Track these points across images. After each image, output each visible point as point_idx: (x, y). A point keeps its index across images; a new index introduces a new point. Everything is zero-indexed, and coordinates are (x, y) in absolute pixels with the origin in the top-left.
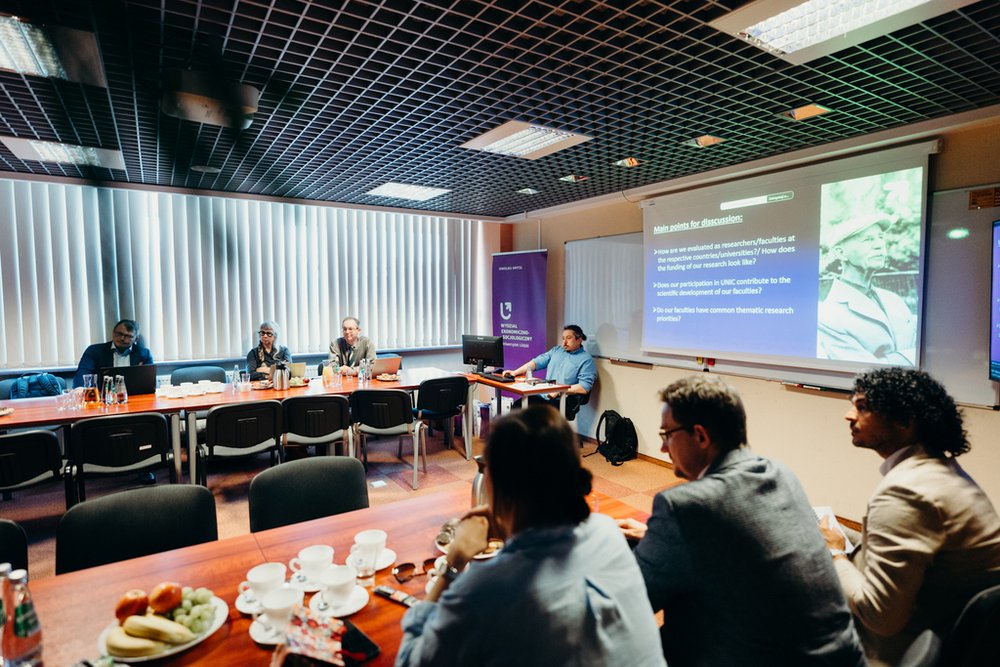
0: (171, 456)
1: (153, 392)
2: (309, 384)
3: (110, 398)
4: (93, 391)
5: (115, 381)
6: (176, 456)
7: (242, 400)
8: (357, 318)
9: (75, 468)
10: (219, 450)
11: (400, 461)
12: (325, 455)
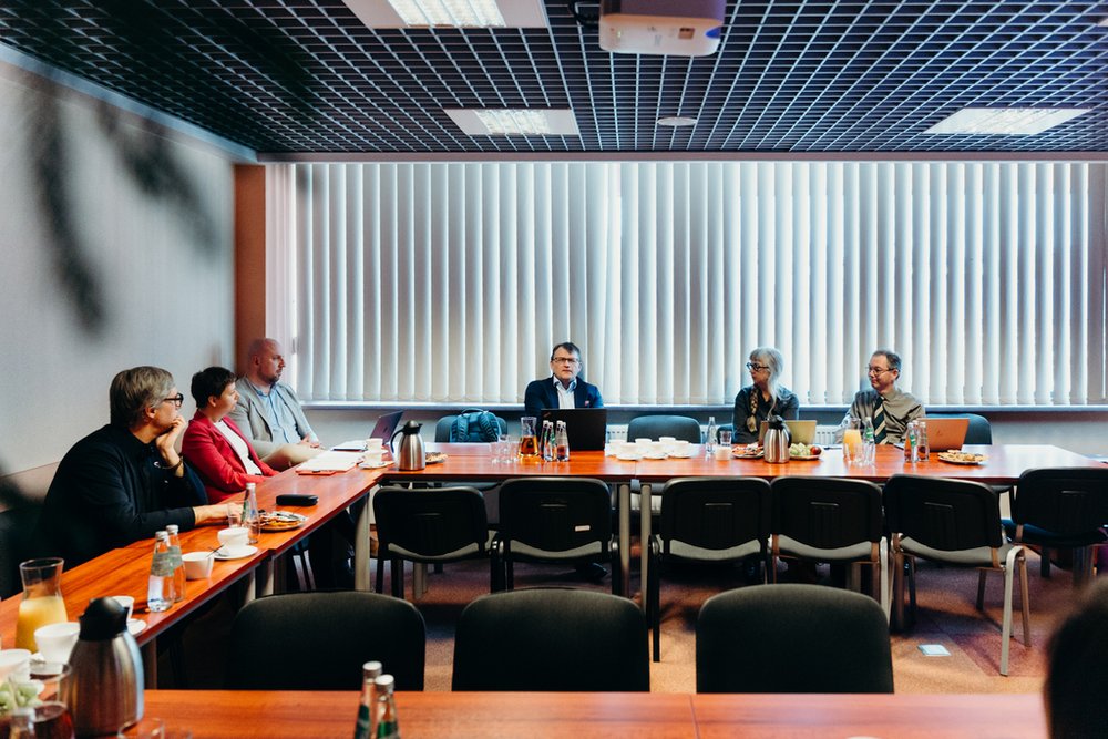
0: (615, 546)
1: (602, 448)
2: (821, 457)
3: (550, 450)
4: (531, 440)
5: (556, 427)
6: (623, 546)
7: (718, 472)
8: (893, 351)
9: (502, 544)
10: (678, 548)
11: (977, 615)
12: (844, 588)
